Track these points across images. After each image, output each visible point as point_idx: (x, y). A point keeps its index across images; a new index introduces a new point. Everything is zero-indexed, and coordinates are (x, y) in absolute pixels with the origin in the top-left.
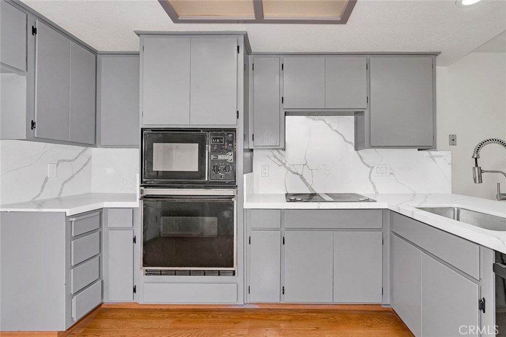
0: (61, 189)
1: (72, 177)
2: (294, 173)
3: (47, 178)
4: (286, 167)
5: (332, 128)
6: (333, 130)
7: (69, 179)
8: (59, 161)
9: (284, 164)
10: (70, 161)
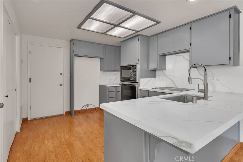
0: (114, 81)
1: (117, 79)
2: (169, 79)
3: (111, 79)
4: (166, 76)
5: (185, 58)
6: (185, 59)
7: (116, 79)
8: (113, 75)
9: (166, 75)
10: (116, 75)
